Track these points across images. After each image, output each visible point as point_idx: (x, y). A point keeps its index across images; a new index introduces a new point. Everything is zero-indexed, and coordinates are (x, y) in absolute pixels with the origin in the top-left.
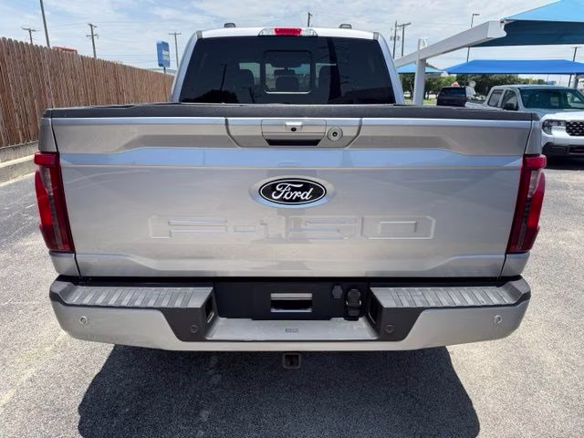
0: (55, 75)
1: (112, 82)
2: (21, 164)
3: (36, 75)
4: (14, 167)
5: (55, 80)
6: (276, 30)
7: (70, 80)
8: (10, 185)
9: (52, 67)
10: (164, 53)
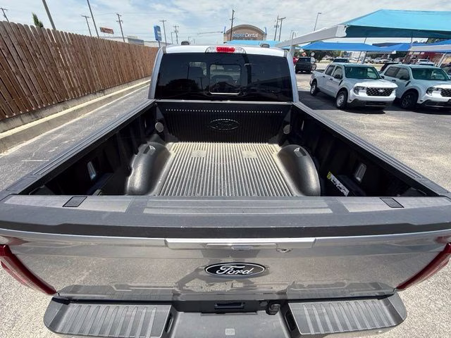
0: (94, 53)
1: (128, 55)
2: (82, 108)
3: (83, 54)
4: (78, 110)
5: (95, 56)
6: (218, 48)
7: (104, 56)
8: (77, 121)
9: (92, 48)
10: (158, 32)
